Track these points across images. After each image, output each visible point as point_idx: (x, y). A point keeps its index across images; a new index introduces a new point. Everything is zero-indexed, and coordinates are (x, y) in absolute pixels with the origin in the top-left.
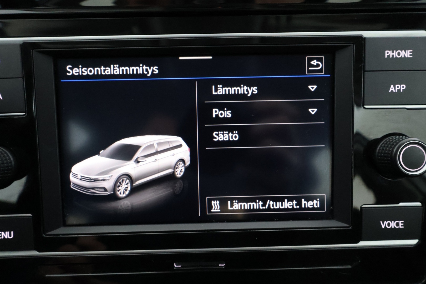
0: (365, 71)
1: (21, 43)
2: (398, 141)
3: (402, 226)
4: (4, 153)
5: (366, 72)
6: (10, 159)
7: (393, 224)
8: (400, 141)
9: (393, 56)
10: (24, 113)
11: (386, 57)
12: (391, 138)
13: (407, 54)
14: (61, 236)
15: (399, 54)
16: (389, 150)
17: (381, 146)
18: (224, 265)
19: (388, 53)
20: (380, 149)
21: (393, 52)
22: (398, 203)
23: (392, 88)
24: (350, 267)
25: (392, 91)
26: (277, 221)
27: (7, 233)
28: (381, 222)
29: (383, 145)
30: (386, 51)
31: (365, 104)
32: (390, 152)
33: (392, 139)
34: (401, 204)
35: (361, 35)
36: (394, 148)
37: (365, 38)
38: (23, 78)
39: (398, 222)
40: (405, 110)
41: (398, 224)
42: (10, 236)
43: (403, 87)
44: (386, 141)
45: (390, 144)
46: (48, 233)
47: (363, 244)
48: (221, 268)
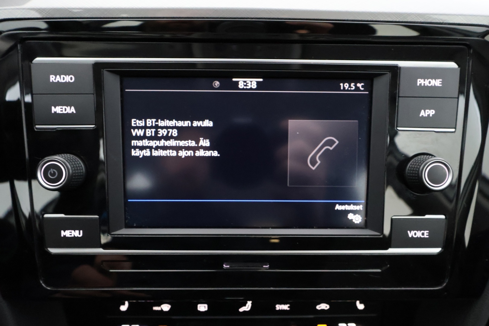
0: (399, 97)
1: (93, 63)
2: (425, 160)
3: (427, 235)
4: (77, 161)
6: (81, 166)
7: (419, 234)
8: (426, 160)
9: (424, 84)
10: (95, 126)
11: (418, 85)
12: (419, 157)
13: (437, 83)
14: (124, 236)
15: (430, 82)
16: (417, 168)
17: (411, 164)
18: (268, 266)
19: (420, 82)
20: (409, 167)
21: (424, 81)
22: (424, 215)
23: (423, 113)
24: (379, 271)
25: (422, 116)
26: (316, 228)
27: (77, 232)
28: (409, 232)
30: (419, 80)
31: (398, 126)
34: (427, 216)
35: (397, 64)
36: (420, 166)
37: (400, 67)
38: (94, 94)
39: (423, 232)
40: (434, 132)
41: (423, 234)
42: (80, 234)
43: (432, 112)
44: (415, 160)
46: (112, 233)
47: (392, 251)
48: (265, 268)
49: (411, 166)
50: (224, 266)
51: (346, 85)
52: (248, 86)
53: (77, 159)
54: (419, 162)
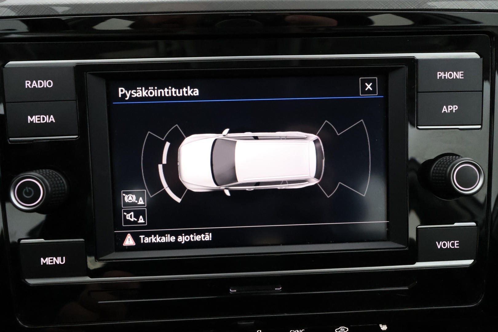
0: (417, 92)
1: (75, 65)
2: (451, 161)
3: (457, 246)
4: (58, 176)
5: (419, 93)
6: (63, 182)
7: (448, 245)
8: (454, 161)
9: (445, 77)
10: (77, 136)
11: (438, 78)
13: (459, 75)
14: (114, 261)
15: (451, 75)
16: (443, 170)
17: (435, 166)
18: (281, 288)
19: (440, 75)
20: (434, 169)
21: (445, 74)
22: (453, 224)
23: (445, 109)
24: (407, 288)
25: (445, 112)
26: (333, 243)
27: (59, 259)
28: (437, 242)
29: (437, 166)
30: (438, 73)
31: (419, 125)
32: (444, 172)
33: (445, 159)
34: (456, 224)
35: (414, 57)
36: (447, 168)
37: (417, 60)
38: (76, 100)
39: (453, 242)
40: (458, 130)
41: (453, 245)
42: (62, 261)
43: (455, 108)
44: (440, 161)
45: (444, 164)
46: (101, 258)
48: (278, 292)
49: (436, 168)
50: (230, 290)
53: (58, 175)
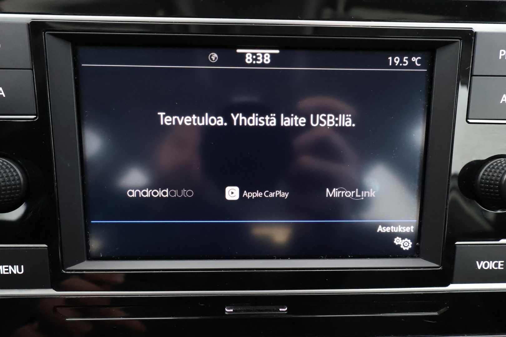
0: (472, 75)
1: (29, 22)
3: (501, 267)
4: (10, 167)
5: (473, 77)
6: (17, 175)
10: (35, 116)
11: (500, 58)
12: (498, 160)
14: (84, 272)
17: (486, 171)
18: (286, 309)
19: (504, 53)
20: (484, 174)
22: (499, 240)
23: (504, 99)
24: (436, 314)
25: (504, 102)
26: (351, 258)
27: (16, 267)
28: (477, 262)
29: (489, 170)
30: (501, 51)
31: (469, 118)
32: (499, 179)
33: (500, 163)
34: (502, 241)
35: (471, 28)
36: (504, 174)
37: (476, 33)
38: (32, 69)
39: (497, 262)
41: (496, 265)
42: (20, 271)
44: (492, 164)
45: (498, 168)
46: (68, 268)
47: (453, 287)
48: (283, 313)
49: (486, 173)
50: (226, 310)
51: (397, 60)
52: (259, 60)
53: (10, 165)
54: (496, 167)
